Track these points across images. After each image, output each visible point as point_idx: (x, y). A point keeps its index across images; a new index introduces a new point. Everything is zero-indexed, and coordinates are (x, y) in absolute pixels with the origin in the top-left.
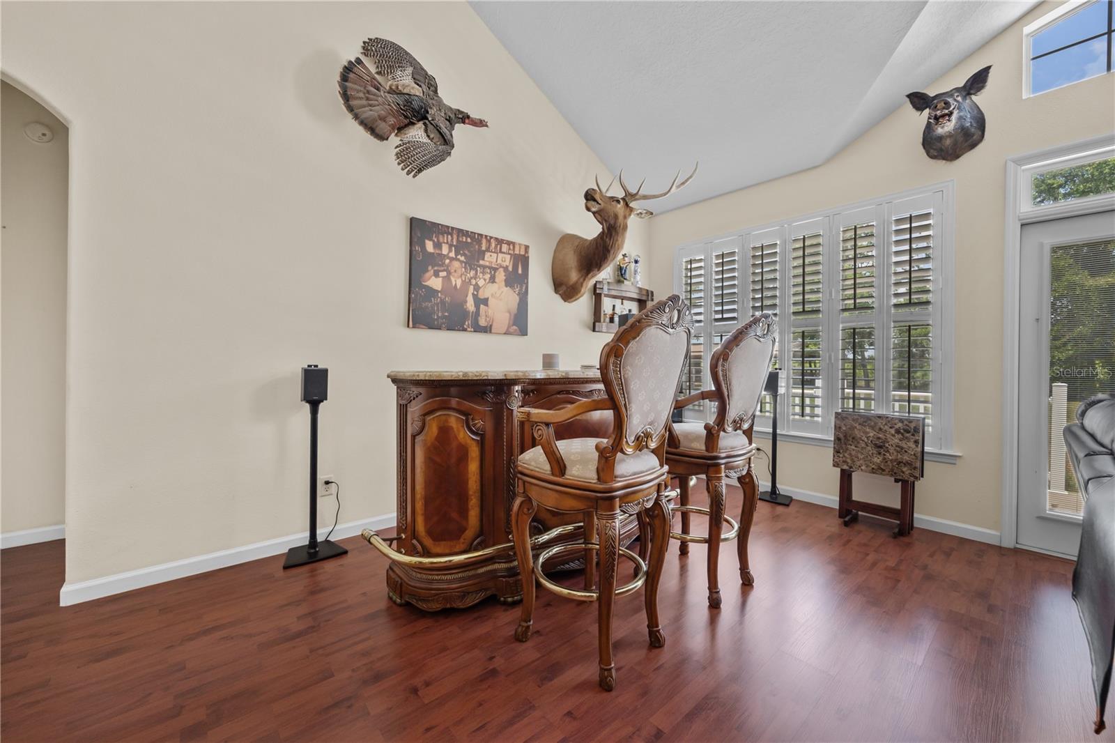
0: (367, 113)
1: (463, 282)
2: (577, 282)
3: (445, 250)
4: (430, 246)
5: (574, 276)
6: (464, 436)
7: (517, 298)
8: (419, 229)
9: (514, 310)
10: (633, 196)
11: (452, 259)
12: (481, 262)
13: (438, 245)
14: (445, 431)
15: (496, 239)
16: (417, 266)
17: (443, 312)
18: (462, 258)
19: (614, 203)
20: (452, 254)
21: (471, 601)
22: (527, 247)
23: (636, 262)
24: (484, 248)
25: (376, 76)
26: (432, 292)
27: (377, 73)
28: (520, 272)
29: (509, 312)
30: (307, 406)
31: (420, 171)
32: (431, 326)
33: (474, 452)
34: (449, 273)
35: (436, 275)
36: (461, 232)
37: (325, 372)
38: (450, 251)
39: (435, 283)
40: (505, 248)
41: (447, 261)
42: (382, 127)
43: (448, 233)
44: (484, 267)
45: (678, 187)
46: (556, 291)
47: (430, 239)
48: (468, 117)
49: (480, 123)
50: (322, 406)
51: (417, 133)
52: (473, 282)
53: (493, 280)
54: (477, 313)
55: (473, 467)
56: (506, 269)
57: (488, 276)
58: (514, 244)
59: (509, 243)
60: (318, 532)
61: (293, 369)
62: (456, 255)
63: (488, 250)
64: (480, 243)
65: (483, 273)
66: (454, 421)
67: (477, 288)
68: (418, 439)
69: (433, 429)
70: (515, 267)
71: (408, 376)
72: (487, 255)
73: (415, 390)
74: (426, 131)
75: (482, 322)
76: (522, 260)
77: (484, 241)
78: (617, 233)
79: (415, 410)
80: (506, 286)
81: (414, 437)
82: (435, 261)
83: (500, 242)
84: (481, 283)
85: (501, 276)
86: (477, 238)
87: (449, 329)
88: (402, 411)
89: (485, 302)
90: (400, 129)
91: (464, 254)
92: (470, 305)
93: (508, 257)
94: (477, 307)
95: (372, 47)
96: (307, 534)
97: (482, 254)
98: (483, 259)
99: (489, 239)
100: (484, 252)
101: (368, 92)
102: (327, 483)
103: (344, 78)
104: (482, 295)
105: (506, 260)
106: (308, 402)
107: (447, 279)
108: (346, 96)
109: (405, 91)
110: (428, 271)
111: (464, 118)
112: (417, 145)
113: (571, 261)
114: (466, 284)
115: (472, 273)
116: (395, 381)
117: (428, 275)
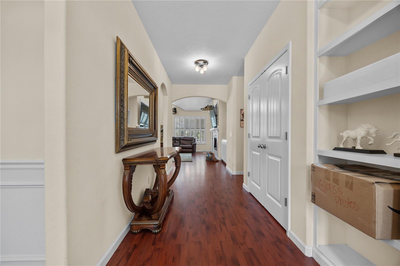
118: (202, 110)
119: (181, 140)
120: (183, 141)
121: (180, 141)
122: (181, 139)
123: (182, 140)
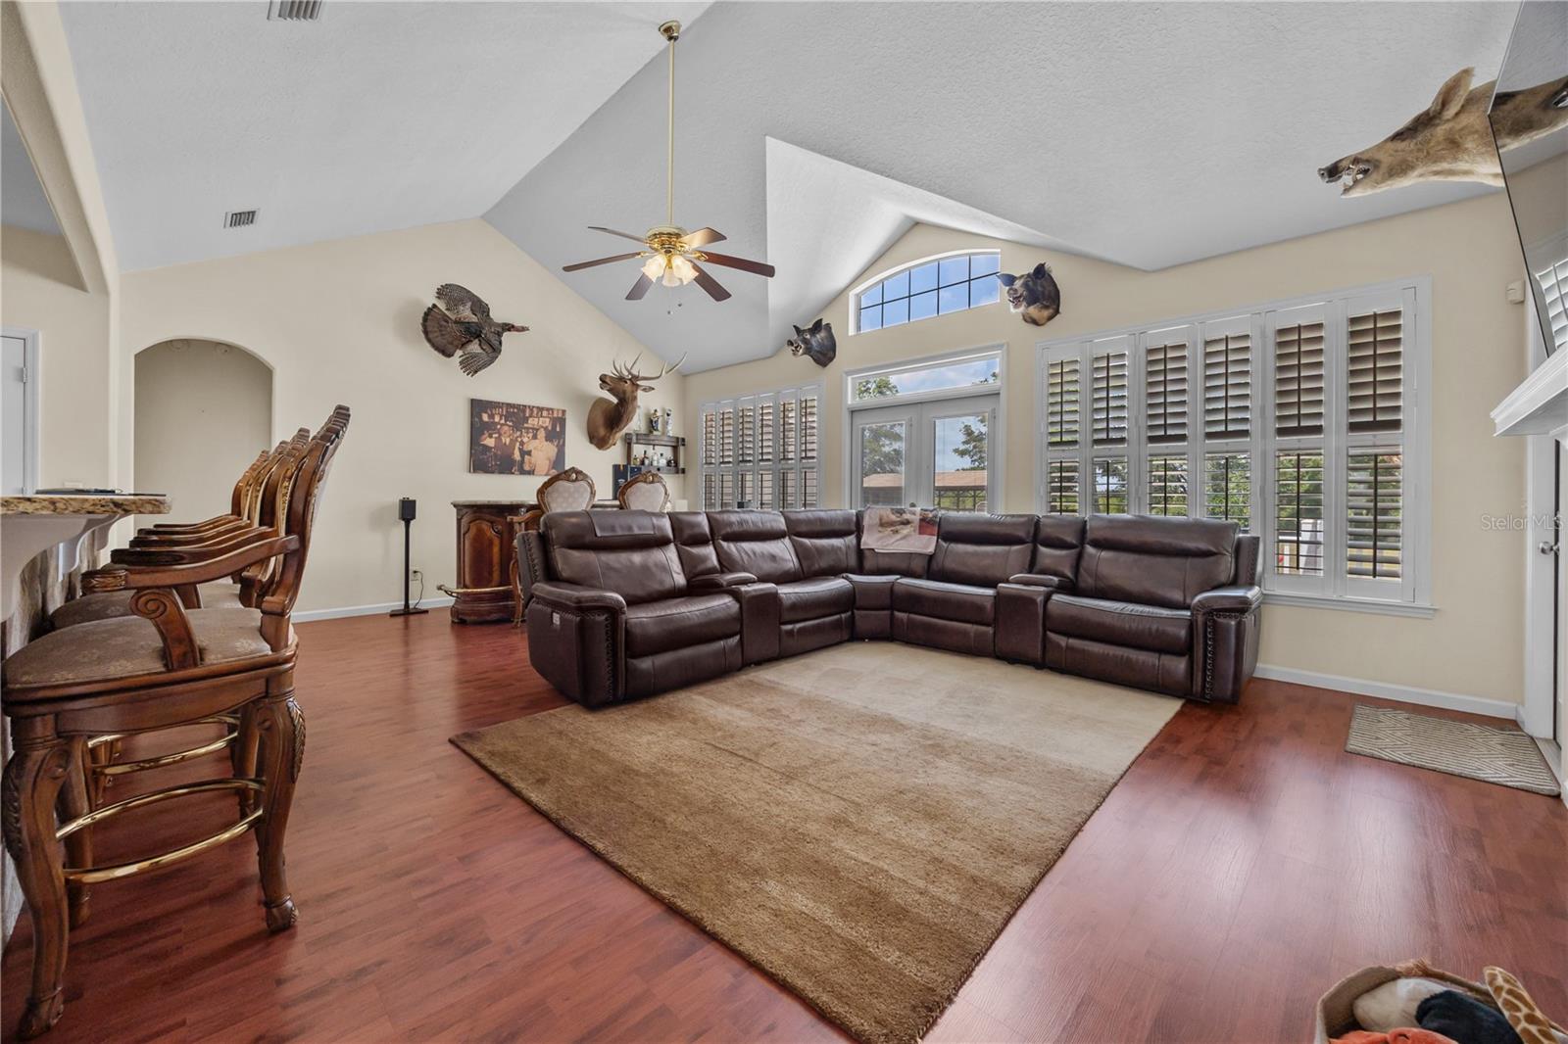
0: (439, 340)
1: (511, 440)
2: (605, 435)
3: (497, 419)
4: (485, 417)
5: (602, 432)
6: (490, 533)
7: (556, 450)
8: (477, 407)
9: (553, 458)
10: (637, 378)
11: (502, 425)
12: (526, 425)
13: (491, 416)
14: (480, 532)
15: (538, 408)
16: (477, 430)
17: (495, 461)
18: (511, 424)
19: (622, 383)
20: (503, 421)
21: (494, 616)
22: (564, 412)
23: (668, 415)
24: (527, 415)
25: (446, 312)
26: (487, 448)
27: (447, 309)
28: (558, 429)
29: (550, 460)
30: (403, 522)
31: (476, 372)
32: (487, 471)
33: (497, 542)
34: (500, 435)
35: (490, 436)
36: (509, 405)
37: (414, 502)
38: (501, 419)
39: (490, 442)
40: (545, 413)
41: (499, 427)
42: (450, 348)
43: (500, 407)
44: (528, 428)
45: (667, 373)
46: (591, 442)
47: (486, 412)
48: (513, 326)
49: (523, 329)
50: (412, 522)
51: (474, 347)
52: (519, 440)
53: (535, 437)
54: (523, 461)
55: (496, 549)
56: (546, 428)
57: (531, 435)
58: (552, 410)
59: (548, 410)
60: (410, 602)
61: (394, 499)
62: (506, 421)
63: (531, 416)
64: (524, 411)
65: (528, 433)
66: (485, 526)
67: (522, 443)
68: (467, 535)
69: (473, 531)
70: (554, 427)
71: (461, 503)
72: (531, 419)
73: (465, 511)
74: (480, 345)
75: (527, 468)
76: (560, 421)
77: (528, 411)
78: (627, 403)
79: (464, 521)
80: (546, 440)
81: (464, 535)
82: (490, 427)
83: (541, 409)
84: (525, 440)
85: (542, 434)
86: (522, 408)
87: (501, 472)
88: (459, 521)
89: (529, 453)
90: (463, 346)
91: (512, 421)
92: (517, 456)
93: (548, 420)
94: (522, 456)
95: (444, 292)
96: (403, 603)
97: (526, 420)
98: (527, 423)
99: (531, 408)
100: (527, 419)
101: (441, 326)
102: (415, 572)
103: (425, 320)
104: (526, 448)
105: (547, 422)
106: (403, 520)
107: (499, 439)
108: (426, 332)
109: (467, 320)
110: (484, 434)
111: (509, 327)
112: (474, 356)
113: (600, 420)
114: (513, 442)
115: (518, 433)
116: (455, 506)
117: (484, 436)
118: (1347, 179)
119: (1090, 549)
120: (1104, 554)
121: (1080, 557)
122: (1089, 536)
123: (1099, 544)
